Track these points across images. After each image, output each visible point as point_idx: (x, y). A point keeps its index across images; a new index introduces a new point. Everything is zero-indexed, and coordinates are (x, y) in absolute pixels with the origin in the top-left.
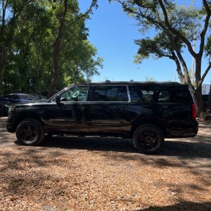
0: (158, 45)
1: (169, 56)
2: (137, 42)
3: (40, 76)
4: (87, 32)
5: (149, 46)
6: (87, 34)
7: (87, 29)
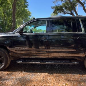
0: (64, 8)
1: (70, 14)
2: (52, 7)
3: (6, 24)
4: (27, 4)
5: (59, 9)
6: (28, 5)
7: (27, 2)
